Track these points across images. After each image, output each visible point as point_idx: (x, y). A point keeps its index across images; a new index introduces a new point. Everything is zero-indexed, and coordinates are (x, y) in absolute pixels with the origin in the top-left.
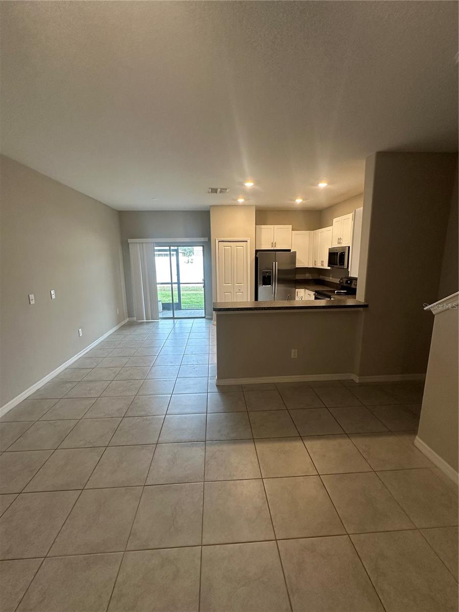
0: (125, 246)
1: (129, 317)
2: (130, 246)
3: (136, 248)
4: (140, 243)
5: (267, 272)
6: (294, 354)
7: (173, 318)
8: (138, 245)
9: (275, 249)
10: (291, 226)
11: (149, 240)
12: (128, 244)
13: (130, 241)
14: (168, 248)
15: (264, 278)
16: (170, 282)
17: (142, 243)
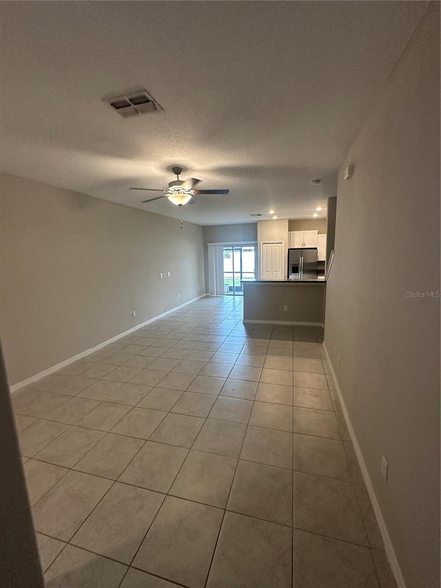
0: (206, 248)
1: (206, 293)
2: (209, 247)
3: (212, 248)
4: (214, 246)
5: (296, 264)
6: (285, 309)
7: (234, 295)
8: (213, 247)
9: (305, 247)
10: (317, 231)
11: (220, 244)
12: (207, 246)
13: (208, 244)
14: (232, 248)
15: (293, 268)
16: (232, 271)
17: (216, 246)
